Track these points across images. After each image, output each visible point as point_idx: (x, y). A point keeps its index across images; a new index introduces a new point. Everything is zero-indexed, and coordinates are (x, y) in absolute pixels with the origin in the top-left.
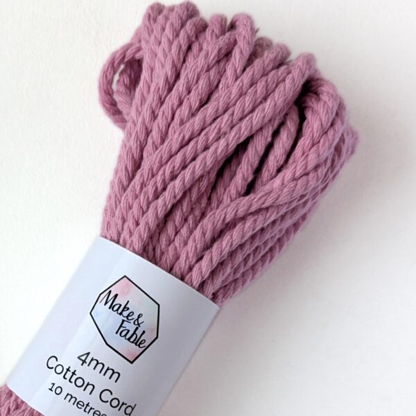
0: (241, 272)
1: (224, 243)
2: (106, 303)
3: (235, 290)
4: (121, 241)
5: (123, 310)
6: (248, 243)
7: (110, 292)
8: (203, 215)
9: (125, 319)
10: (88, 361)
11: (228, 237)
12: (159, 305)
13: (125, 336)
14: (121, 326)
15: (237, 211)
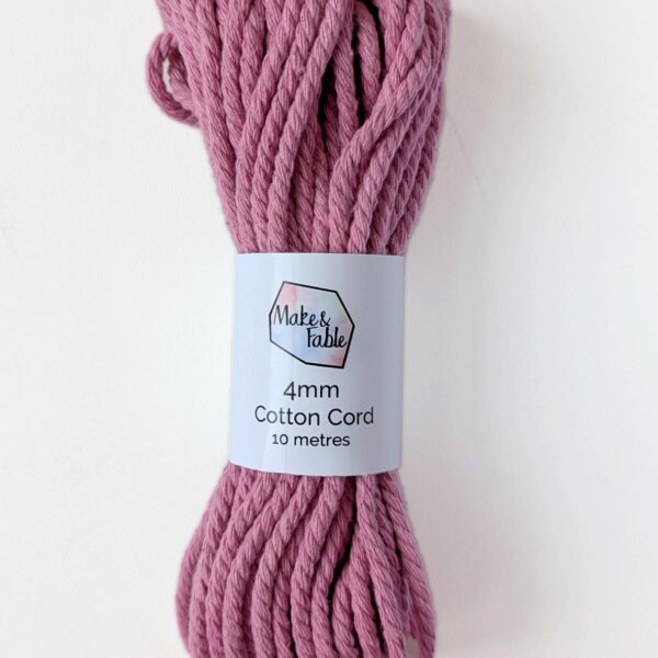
0: (403, 206)
1: (367, 189)
2: (281, 321)
3: (408, 229)
4: (261, 248)
5: (302, 319)
6: (393, 172)
7: (278, 307)
8: (329, 171)
9: (310, 326)
10: (296, 391)
11: (368, 179)
12: (336, 292)
13: (319, 343)
14: (309, 336)
15: (361, 147)
